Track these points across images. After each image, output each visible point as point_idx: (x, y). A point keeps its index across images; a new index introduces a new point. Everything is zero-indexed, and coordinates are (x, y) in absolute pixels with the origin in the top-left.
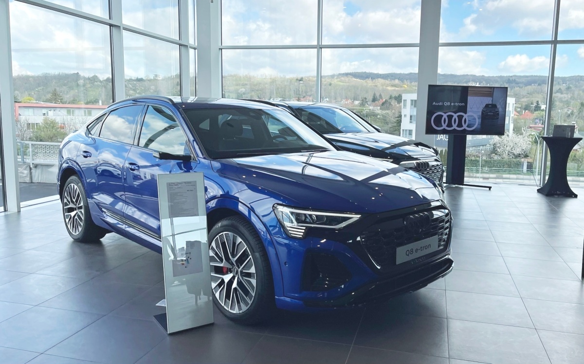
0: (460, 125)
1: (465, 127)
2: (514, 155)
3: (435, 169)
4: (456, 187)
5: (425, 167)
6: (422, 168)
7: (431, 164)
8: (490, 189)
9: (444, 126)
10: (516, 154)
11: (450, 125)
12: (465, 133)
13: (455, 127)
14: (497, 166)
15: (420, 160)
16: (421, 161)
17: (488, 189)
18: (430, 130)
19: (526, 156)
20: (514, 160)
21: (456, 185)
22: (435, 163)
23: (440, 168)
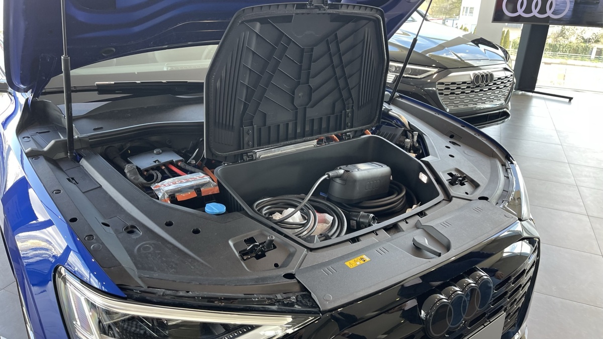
0: (543, 11)
1: (549, 13)
2: (583, 38)
3: (502, 83)
4: (522, 95)
5: (487, 81)
6: (482, 82)
7: (496, 75)
8: (570, 100)
9: (520, 12)
10: (586, 38)
11: (528, 10)
12: (549, 21)
13: (535, 12)
14: (563, 50)
15: (481, 69)
16: (481, 72)
17: (568, 100)
18: (499, 17)
19: (597, 41)
20: (582, 44)
21: (523, 92)
22: (503, 74)
23: (509, 81)
